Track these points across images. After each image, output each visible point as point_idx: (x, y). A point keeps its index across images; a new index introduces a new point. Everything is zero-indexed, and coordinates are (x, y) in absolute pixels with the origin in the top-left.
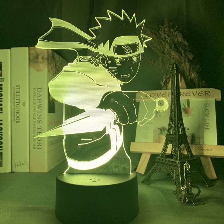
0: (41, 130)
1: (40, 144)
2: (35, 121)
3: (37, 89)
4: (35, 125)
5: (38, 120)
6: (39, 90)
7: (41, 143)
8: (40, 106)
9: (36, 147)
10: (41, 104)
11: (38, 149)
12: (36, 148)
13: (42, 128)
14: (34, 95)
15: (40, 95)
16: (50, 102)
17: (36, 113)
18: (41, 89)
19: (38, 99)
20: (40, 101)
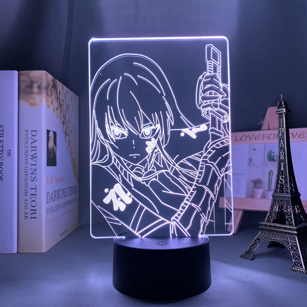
0: (36, 191)
1: (35, 212)
2: (27, 179)
3: (30, 131)
4: (27, 183)
5: (31, 177)
6: (34, 133)
7: (35, 210)
8: (34, 156)
9: (29, 215)
10: (36, 154)
11: (31, 219)
12: (29, 218)
13: (37, 189)
14: (27, 139)
15: (34, 141)
16: (50, 150)
17: (29, 165)
18: (36, 131)
19: (32, 146)
20: (35, 148)
